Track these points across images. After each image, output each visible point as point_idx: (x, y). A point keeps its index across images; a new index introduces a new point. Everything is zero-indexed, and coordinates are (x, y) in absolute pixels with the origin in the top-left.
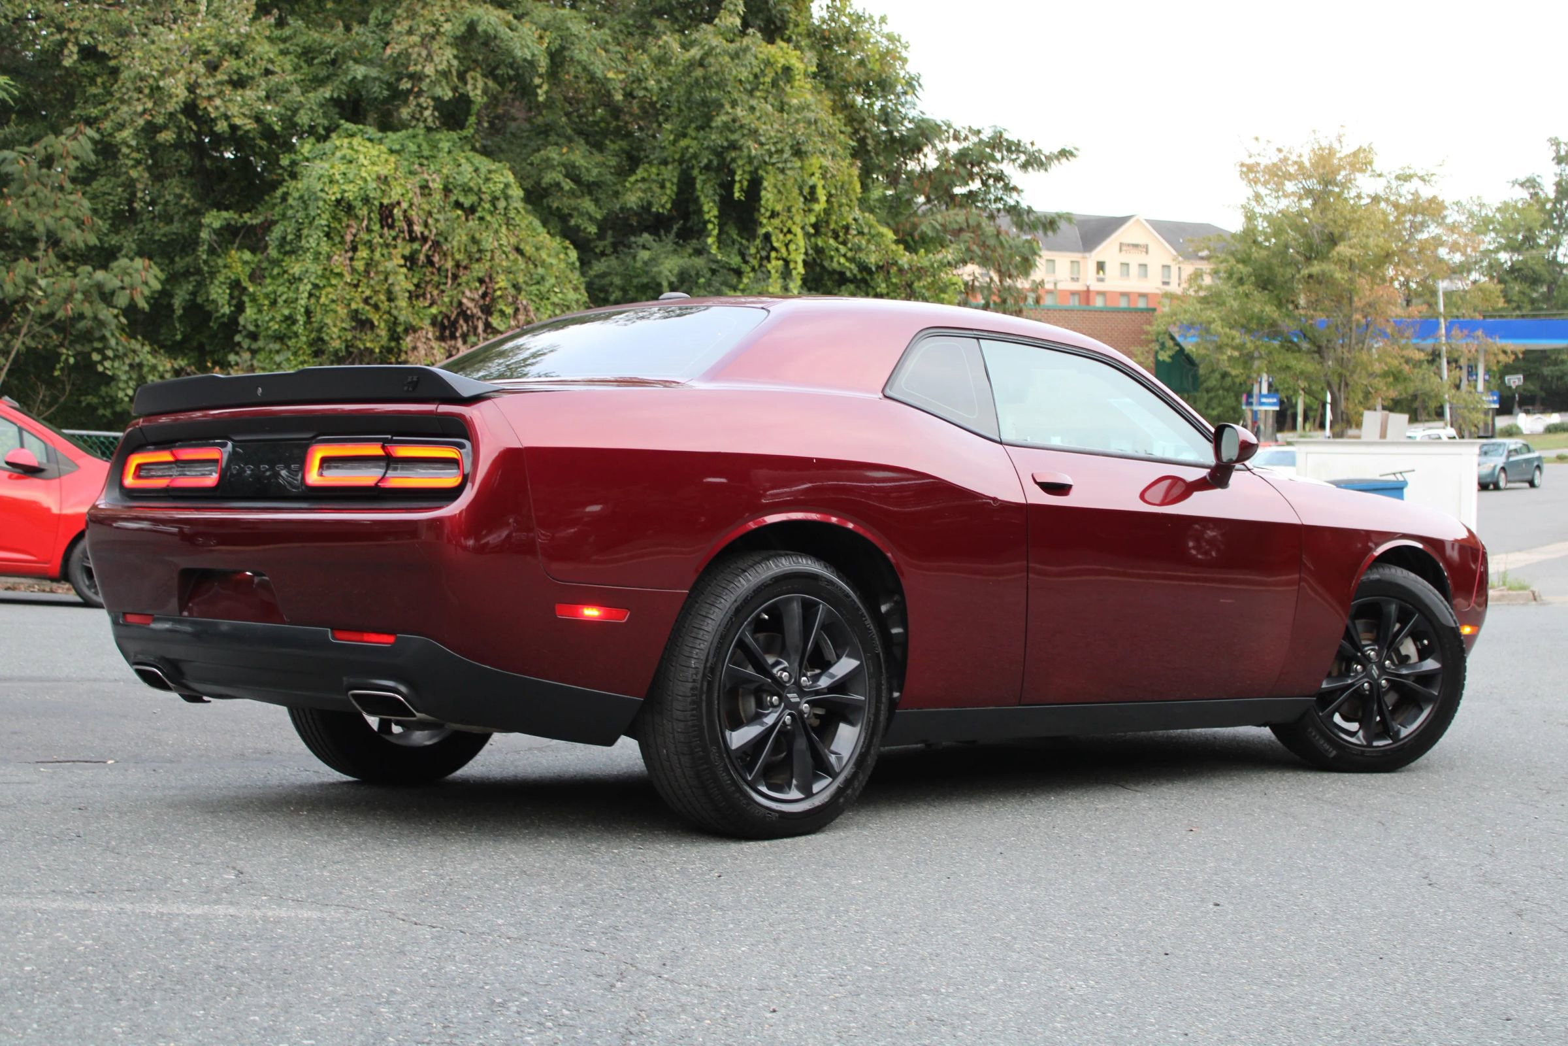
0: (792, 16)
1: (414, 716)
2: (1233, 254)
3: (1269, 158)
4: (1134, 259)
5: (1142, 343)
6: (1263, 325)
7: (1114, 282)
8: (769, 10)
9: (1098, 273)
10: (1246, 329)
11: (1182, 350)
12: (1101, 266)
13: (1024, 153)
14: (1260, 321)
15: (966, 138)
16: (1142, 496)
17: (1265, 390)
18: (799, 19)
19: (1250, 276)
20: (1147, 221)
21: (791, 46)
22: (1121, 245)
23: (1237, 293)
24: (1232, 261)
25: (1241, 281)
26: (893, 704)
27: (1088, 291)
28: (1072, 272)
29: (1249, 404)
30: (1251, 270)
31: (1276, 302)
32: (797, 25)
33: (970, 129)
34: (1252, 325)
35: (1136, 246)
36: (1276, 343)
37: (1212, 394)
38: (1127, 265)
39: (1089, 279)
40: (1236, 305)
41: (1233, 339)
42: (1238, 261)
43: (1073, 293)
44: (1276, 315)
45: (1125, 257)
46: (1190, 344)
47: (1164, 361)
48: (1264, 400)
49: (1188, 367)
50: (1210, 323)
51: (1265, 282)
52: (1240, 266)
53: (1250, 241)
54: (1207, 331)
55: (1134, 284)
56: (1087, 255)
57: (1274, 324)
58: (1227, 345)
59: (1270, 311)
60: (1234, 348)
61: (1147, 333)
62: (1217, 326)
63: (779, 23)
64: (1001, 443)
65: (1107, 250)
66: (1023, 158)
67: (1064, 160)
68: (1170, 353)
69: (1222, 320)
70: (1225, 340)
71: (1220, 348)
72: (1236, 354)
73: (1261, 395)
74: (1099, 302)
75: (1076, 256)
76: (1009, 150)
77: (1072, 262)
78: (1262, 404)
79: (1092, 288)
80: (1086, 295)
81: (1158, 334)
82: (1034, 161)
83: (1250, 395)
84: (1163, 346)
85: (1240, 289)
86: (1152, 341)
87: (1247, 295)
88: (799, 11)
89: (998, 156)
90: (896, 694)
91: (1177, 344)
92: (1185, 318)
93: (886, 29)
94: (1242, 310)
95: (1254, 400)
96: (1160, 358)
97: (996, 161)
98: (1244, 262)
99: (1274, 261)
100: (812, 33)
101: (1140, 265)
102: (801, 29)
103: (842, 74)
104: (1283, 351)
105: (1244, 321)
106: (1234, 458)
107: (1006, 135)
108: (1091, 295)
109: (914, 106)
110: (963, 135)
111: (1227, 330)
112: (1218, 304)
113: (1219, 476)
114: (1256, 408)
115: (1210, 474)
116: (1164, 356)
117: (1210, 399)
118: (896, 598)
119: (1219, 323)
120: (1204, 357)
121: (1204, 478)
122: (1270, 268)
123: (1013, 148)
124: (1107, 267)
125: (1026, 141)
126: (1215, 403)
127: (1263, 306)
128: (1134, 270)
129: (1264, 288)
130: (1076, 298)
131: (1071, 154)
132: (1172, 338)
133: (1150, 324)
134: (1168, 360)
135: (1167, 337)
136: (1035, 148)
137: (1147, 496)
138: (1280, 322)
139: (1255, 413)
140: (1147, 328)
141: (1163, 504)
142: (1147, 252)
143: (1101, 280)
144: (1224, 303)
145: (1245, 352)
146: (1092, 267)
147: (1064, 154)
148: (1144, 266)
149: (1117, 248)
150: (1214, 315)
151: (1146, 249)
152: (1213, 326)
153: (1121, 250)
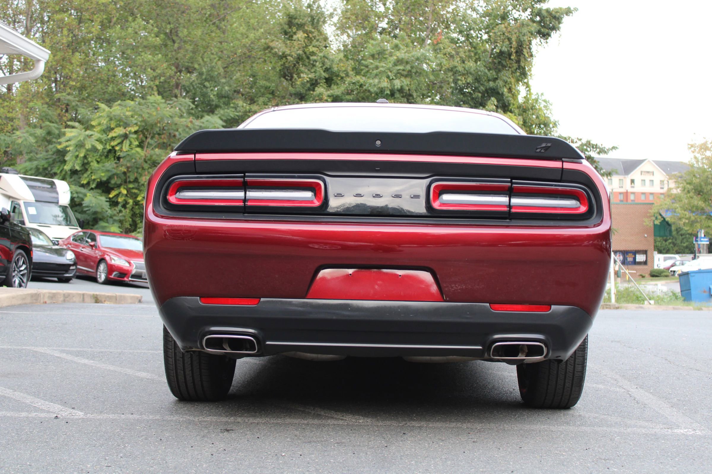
0: (512, 101)
2: (685, 181)
3: (699, 141)
4: (648, 178)
5: (648, 217)
6: (698, 209)
7: (638, 188)
8: (504, 100)
9: (631, 184)
10: (691, 211)
11: (664, 219)
12: (632, 181)
13: (599, 148)
14: (697, 208)
15: (576, 142)
17: (703, 236)
18: (514, 103)
19: (693, 189)
20: (653, 161)
21: (513, 114)
22: (641, 172)
23: (687, 197)
24: (685, 184)
25: (689, 192)
27: (627, 192)
28: (620, 184)
29: (696, 241)
30: (692, 187)
31: (704, 200)
32: (514, 105)
33: (578, 139)
34: (693, 209)
35: (648, 172)
36: (704, 217)
37: (683, 237)
38: (644, 180)
39: (627, 187)
40: (686, 201)
41: (686, 215)
42: (687, 184)
43: (620, 193)
44: (703, 205)
45: (643, 177)
46: (668, 217)
47: (657, 225)
48: (702, 239)
49: (667, 226)
50: (676, 209)
51: (699, 192)
52: (688, 186)
53: (692, 175)
54: (675, 212)
55: (647, 189)
56: (626, 176)
57: (702, 209)
58: (683, 218)
59: (701, 204)
60: (686, 219)
61: (650, 213)
62: (679, 210)
63: (507, 104)
65: (635, 174)
66: (598, 150)
67: (614, 150)
68: (659, 221)
69: (681, 207)
70: (682, 216)
71: (680, 219)
72: (687, 221)
73: (701, 238)
74: (632, 197)
75: (621, 177)
76: (593, 147)
77: (620, 180)
78: (701, 241)
79: (629, 191)
80: (626, 194)
81: (655, 213)
82: (602, 151)
83: (697, 237)
84: (656, 218)
85: (688, 195)
86: (652, 216)
87: (691, 197)
88: (514, 100)
89: (589, 149)
91: (663, 217)
92: (666, 207)
93: (543, 98)
94: (689, 203)
95: (698, 239)
96: (655, 223)
97: (588, 151)
98: (690, 184)
99: (702, 183)
100: (519, 107)
101: (650, 180)
102: (515, 106)
103: (530, 121)
104: (707, 220)
105: (690, 208)
107: (591, 142)
108: (628, 194)
109: (557, 132)
110: (575, 141)
111: (683, 212)
112: (679, 201)
114: (699, 243)
116: (657, 222)
117: (683, 239)
119: (679, 209)
120: (674, 223)
122: (701, 186)
123: (595, 147)
124: (636, 182)
125: (599, 144)
126: (685, 240)
127: (698, 202)
128: (647, 183)
129: (699, 194)
130: (622, 195)
131: (617, 148)
132: (661, 215)
133: (651, 209)
134: (659, 224)
135: (658, 214)
136: (603, 146)
138: (705, 208)
139: (699, 245)
140: (650, 211)
142: (653, 175)
143: (633, 187)
144: (682, 201)
145: (691, 220)
146: (629, 182)
147: (614, 148)
148: (652, 181)
149: (640, 173)
150: (678, 206)
151: (653, 173)
152: (677, 210)
153: (641, 174)
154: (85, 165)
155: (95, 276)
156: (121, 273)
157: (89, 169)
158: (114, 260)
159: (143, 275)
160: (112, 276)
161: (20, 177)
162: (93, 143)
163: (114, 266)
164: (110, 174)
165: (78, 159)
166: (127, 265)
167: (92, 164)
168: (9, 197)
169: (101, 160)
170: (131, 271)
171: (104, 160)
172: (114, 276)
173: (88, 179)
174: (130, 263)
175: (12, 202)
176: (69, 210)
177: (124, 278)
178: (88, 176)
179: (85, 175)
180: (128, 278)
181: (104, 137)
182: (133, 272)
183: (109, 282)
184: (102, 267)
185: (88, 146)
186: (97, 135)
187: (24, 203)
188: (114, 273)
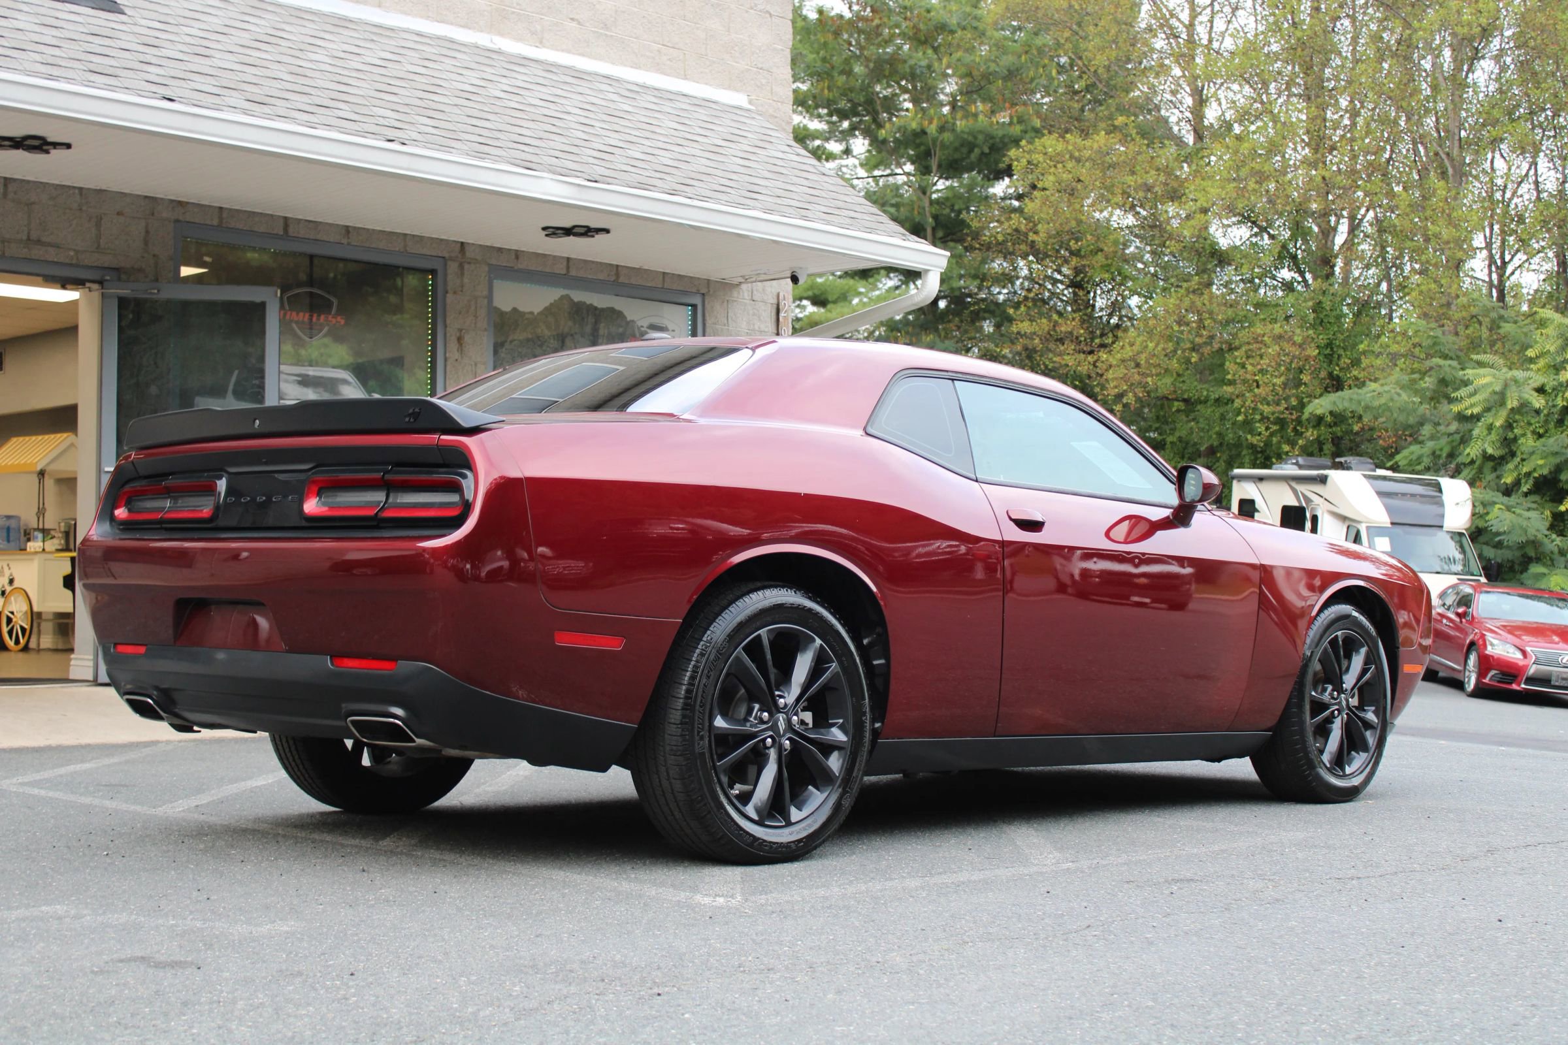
1: (414, 741)
16: (1107, 534)
26: (876, 734)
64: (977, 481)
90: (877, 725)
106: (1197, 498)
113: (1181, 516)
115: (1173, 514)
118: (879, 630)
121: (1168, 517)
137: (1112, 534)
141: (1126, 542)
154: (1509, 445)
155: (1462, 679)
156: (1503, 673)
157: (1519, 453)
158: (1492, 645)
159: (1553, 678)
160: (1486, 680)
161: (1365, 476)
162: (1526, 396)
163: (1492, 657)
164: (1557, 460)
165: (1493, 432)
166: (1519, 655)
167: (1522, 440)
168: (1344, 518)
169: (1546, 432)
170: (1526, 667)
171: (1553, 430)
172: (1491, 679)
173: (1515, 474)
174: (1524, 653)
175: (1348, 527)
176: (1467, 542)
177: (1511, 683)
178: (1516, 467)
179: (1511, 466)
180: (1519, 685)
181: (1550, 381)
182: (1532, 670)
183: (1483, 692)
184: (1473, 659)
185: (1512, 403)
186: (1539, 380)
187: (1368, 528)
188: (1493, 672)
